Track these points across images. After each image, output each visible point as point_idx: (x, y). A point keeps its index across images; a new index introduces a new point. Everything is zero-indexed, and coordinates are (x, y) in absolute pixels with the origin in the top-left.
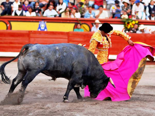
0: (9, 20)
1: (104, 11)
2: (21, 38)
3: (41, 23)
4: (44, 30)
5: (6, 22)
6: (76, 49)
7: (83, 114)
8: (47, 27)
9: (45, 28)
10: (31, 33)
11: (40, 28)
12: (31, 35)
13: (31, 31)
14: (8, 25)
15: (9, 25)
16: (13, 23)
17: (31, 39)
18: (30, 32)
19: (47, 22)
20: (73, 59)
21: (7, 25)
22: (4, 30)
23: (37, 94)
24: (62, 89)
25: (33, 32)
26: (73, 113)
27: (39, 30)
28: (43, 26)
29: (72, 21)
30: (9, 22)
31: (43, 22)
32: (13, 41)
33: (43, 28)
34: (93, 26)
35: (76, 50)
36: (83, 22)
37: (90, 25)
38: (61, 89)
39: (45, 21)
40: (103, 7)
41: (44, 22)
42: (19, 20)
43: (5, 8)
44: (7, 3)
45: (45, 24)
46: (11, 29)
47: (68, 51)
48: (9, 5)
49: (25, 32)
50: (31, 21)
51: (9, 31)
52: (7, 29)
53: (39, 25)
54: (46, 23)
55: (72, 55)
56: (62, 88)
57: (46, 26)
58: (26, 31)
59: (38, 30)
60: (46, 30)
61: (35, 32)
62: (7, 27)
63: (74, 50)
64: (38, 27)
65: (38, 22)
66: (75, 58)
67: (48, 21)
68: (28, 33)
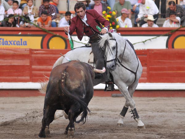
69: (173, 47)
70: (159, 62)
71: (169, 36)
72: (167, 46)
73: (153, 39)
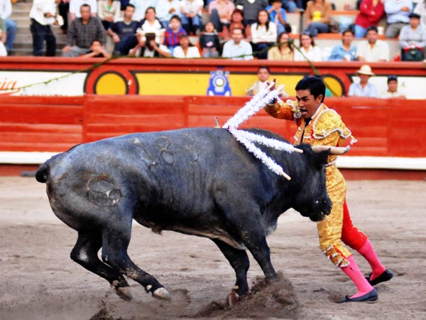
0: (133, 68)
1: (379, 42)
2: (164, 115)
3: (216, 75)
4: (224, 93)
5: (125, 75)
6: (206, 142)
7: (348, 315)
8: (231, 86)
9: (227, 88)
10: (190, 101)
11: (212, 88)
12: (192, 107)
13: (191, 97)
14: (130, 83)
15: (132, 83)
16: (141, 78)
17: (190, 117)
18: (188, 100)
19: (232, 73)
20: (203, 175)
21: (126, 82)
22: (120, 96)
23: (218, 263)
24: (283, 249)
25: (195, 98)
26: (321, 311)
27: (211, 94)
28: (219, 82)
29: (296, 70)
30: (133, 73)
31: (220, 72)
32: (142, 124)
33: (219, 89)
34: (352, 81)
35: (208, 145)
36: (326, 72)
37: (343, 78)
38: (280, 248)
39: (224, 69)
40: (377, 31)
41: (224, 73)
42: (158, 69)
43: (120, 38)
44: (128, 23)
45: (226, 78)
46: (137, 92)
47: (178, 150)
48: (131, 30)
49: (176, 101)
50: (190, 69)
51: (133, 97)
52: (127, 92)
53: (211, 81)
54: (227, 75)
55: (196, 161)
56: (283, 247)
57: (228, 83)
58: (178, 97)
59: (208, 93)
60: (227, 94)
61: (200, 100)
62: (127, 86)
63: (198, 148)
64: (207, 85)
65: (208, 73)
66: (208, 172)
67: (233, 70)
68: (181, 101)
69: (95, 92)
70: (104, 117)
71: (89, 72)
72: (85, 90)
73: (62, 77)
